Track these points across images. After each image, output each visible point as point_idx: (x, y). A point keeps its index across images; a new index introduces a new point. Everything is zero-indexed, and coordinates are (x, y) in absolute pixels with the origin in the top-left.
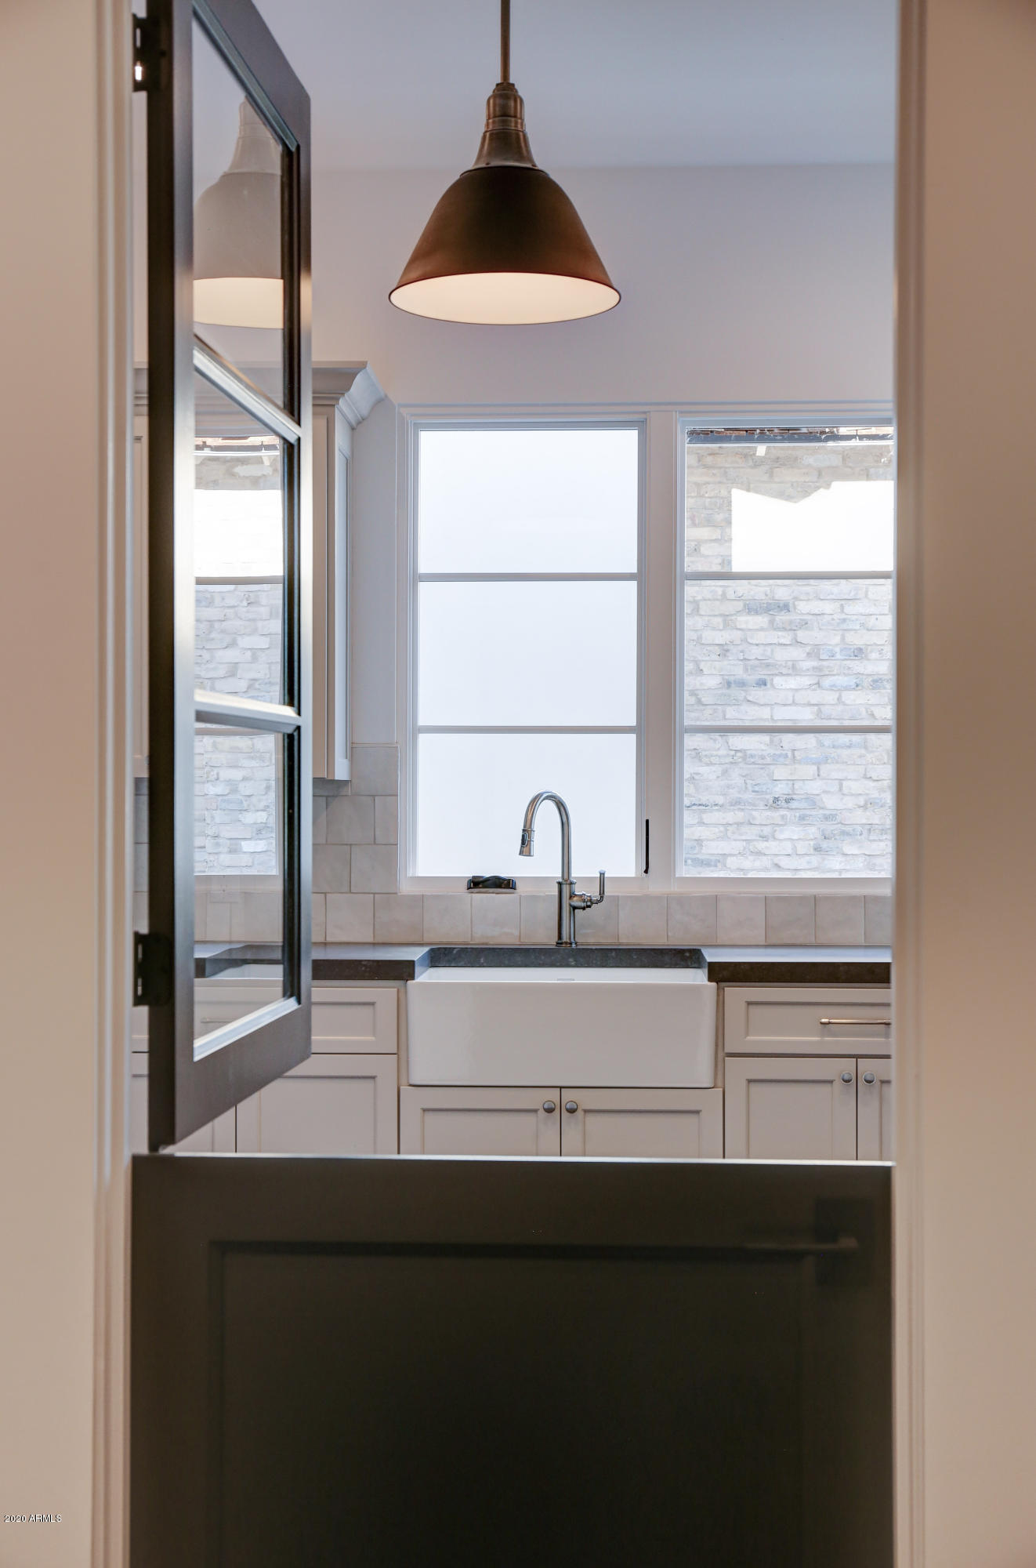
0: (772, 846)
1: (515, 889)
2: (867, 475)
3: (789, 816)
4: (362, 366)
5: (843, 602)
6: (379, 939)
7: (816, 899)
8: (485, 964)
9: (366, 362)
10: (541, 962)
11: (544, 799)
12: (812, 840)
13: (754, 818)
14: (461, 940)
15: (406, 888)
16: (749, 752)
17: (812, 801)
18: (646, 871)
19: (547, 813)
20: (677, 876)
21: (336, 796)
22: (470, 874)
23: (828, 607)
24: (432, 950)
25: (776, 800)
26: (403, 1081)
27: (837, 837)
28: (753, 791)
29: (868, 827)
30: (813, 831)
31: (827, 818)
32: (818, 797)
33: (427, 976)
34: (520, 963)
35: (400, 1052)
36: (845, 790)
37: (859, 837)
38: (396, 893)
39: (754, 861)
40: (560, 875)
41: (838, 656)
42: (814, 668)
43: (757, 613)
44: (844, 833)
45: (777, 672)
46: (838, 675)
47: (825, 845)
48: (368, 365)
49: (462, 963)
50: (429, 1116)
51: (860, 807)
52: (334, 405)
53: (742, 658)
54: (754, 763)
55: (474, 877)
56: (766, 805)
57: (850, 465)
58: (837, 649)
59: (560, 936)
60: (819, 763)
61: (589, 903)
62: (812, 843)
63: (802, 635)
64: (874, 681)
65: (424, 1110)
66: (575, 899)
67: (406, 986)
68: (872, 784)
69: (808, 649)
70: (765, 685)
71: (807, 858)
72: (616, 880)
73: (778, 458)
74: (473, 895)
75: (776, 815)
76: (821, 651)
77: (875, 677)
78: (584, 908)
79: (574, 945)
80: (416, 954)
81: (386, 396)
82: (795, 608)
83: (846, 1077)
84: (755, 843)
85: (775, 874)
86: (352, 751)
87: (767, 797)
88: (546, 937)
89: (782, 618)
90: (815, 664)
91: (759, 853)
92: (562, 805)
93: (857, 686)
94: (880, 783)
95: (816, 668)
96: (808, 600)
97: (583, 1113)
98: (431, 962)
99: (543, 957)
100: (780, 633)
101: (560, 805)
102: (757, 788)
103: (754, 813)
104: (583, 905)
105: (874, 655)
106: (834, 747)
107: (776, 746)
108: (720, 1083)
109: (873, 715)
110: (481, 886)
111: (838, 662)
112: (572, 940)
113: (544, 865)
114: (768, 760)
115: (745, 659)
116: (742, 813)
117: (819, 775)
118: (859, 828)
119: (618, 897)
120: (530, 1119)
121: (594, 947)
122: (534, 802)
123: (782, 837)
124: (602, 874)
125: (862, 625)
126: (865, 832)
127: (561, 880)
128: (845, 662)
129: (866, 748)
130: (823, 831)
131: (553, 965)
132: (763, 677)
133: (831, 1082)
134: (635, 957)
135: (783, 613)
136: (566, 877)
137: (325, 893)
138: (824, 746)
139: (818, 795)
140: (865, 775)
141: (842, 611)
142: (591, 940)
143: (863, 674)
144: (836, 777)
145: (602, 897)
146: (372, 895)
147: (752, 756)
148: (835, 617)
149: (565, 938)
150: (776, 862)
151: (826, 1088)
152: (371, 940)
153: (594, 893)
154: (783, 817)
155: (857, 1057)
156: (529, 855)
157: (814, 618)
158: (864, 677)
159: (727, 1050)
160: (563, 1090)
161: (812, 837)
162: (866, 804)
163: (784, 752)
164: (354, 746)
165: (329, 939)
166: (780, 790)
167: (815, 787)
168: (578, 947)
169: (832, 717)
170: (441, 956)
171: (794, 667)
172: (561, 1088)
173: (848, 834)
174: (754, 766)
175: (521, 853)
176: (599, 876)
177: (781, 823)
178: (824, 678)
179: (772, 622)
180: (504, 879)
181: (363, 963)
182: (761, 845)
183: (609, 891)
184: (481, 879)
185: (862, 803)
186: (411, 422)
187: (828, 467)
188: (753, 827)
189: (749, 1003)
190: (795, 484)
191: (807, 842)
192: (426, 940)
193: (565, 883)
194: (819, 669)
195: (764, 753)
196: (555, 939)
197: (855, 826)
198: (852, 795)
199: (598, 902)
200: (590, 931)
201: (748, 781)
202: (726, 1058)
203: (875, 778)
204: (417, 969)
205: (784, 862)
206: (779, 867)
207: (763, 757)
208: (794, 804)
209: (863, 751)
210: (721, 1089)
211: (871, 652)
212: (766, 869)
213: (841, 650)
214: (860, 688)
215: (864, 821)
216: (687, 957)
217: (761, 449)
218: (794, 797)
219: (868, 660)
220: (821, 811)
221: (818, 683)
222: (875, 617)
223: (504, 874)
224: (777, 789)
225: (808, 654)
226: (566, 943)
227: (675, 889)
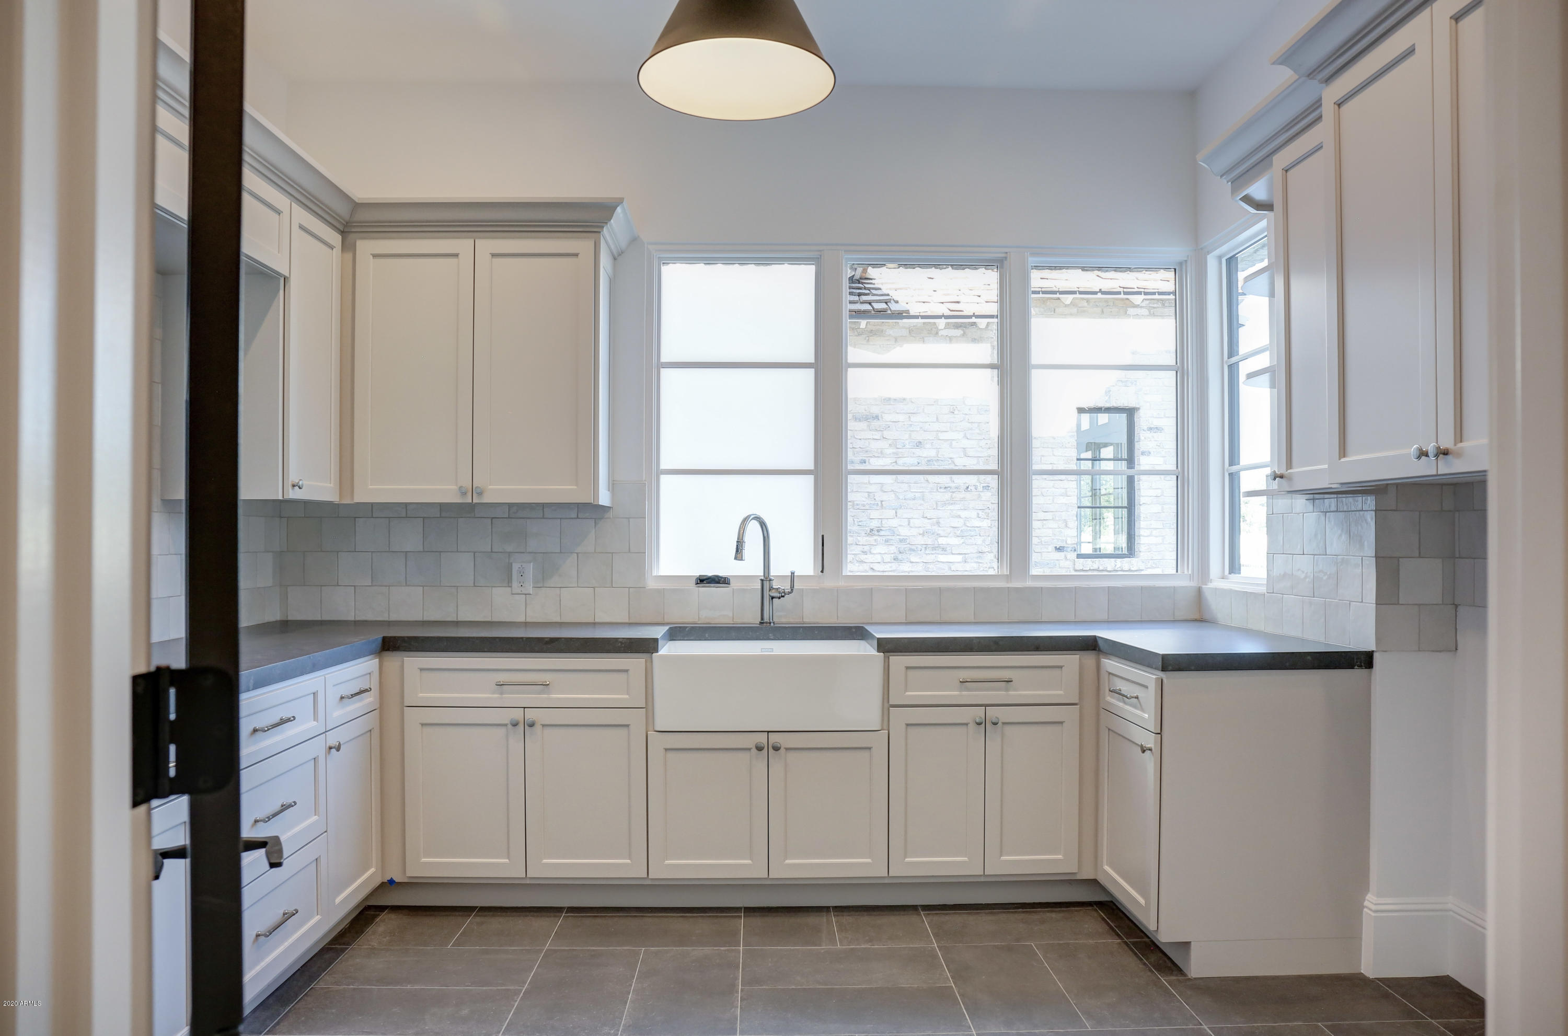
0: (869, 558)
1: (729, 584)
2: (924, 341)
3: (879, 540)
4: (620, 201)
5: (910, 415)
6: (631, 621)
7: (941, 590)
8: (709, 638)
9: (623, 198)
10: (749, 636)
11: (752, 519)
12: (892, 554)
13: (859, 541)
14: (691, 620)
15: (651, 584)
16: (855, 502)
17: (892, 531)
18: (822, 571)
19: (754, 529)
20: (843, 574)
21: (602, 518)
22: (698, 574)
23: (901, 418)
24: (670, 628)
25: (872, 530)
26: (651, 728)
27: (907, 552)
28: (858, 525)
29: (925, 546)
30: (893, 549)
31: (901, 541)
32: (896, 529)
33: (667, 649)
34: (734, 637)
35: (648, 707)
36: (912, 524)
37: (919, 552)
38: (645, 588)
39: (859, 566)
40: (762, 574)
41: (907, 446)
42: (893, 453)
43: (860, 420)
44: (911, 550)
45: (872, 455)
46: (908, 457)
47: (900, 556)
48: (625, 200)
49: (692, 638)
50: (671, 755)
51: (920, 534)
52: (600, 232)
53: (851, 447)
54: (859, 509)
55: (700, 576)
56: (866, 534)
57: (914, 335)
58: (907, 442)
59: (762, 618)
60: (897, 509)
61: (783, 594)
62: (892, 555)
63: (886, 434)
64: (928, 461)
65: (666, 750)
66: (773, 591)
67: (652, 658)
68: (927, 521)
69: (890, 442)
70: (865, 463)
71: (890, 565)
72: (802, 577)
73: (872, 330)
74: (700, 588)
75: (871, 539)
76: (898, 443)
77: (929, 459)
78: (779, 598)
79: (772, 624)
80: (658, 632)
81: (638, 236)
82: (882, 418)
83: (978, 721)
84: (859, 556)
85: (871, 573)
86: (613, 486)
87: (866, 528)
88: (752, 618)
89: (875, 423)
90: (894, 451)
91: (862, 562)
92: (764, 524)
93: (918, 464)
94: (932, 520)
95: (895, 453)
96: (890, 413)
97: (784, 750)
98: (670, 637)
99: (751, 634)
100: (874, 433)
101: (762, 524)
102: (860, 524)
103: (859, 538)
104: (779, 595)
105: (928, 446)
106: (905, 499)
107: (871, 498)
108: (885, 727)
109: (927, 481)
110: (705, 582)
111: (908, 450)
112: (771, 621)
113: (752, 566)
114: (867, 507)
115: (853, 448)
116: (852, 538)
117: (896, 516)
118: (920, 547)
119: (803, 589)
120: (744, 756)
121: (787, 626)
122: (745, 521)
123: (875, 552)
124: (793, 573)
125: (921, 428)
126: (923, 549)
127: (763, 578)
128: (912, 449)
129: (923, 500)
130: (899, 548)
131: (757, 639)
132: (864, 458)
133: (967, 724)
134: (816, 632)
135: (875, 421)
136: (767, 575)
137: (594, 588)
138: (899, 499)
139: (896, 527)
140: (923, 516)
141: (910, 420)
142: (783, 620)
143: (922, 457)
144: (907, 517)
145: (792, 590)
146: (628, 589)
147: (857, 505)
148: (905, 423)
149: (766, 619)
150: (872, 567)
151: (964, 728)
152: (627, 621)
153: (787, 587)
154: (875, 540)
155: (986, 706)
156: (742, 560)
157: (894, 423)
158: (922, 458)
159: (891, 703)
160: (769, 733)
161: (892, 552)
162: (924, 533)
163: (876, 502)
164: (615, 482)
165: (597, 620)
166: (875, 524)
167: (894, 523)
168: (775, 625)
169: (904, 481)
170: (678, 633)
171: (881, 452)
172: (768, 732)
173: (914, 550)
174: (859, 510)
175: (736, 558)
176: (790, 575)
177: (875, 544)
178: (899, 459)
179: (869, 426)
180: (722, 578)
181: (620, 640)
182: (863, 557)
183: (797, 586)
184: (705, 578)
185: (921, 532)
186: (656, 255)
187: (901, 336)
188: (858, 546)
189: (907, 668)
190: (882, 346)
191: (890, 555)
192: (666, 621)
193: (766, 580)
194: (896, 453)
195: (864, 503)
196: (759, 620)
197: (917, 546)
198: (916, 527)
199: (789, 593)
200: (783, 613)
201: (855, 520)
202: (891, 708)
203: (929, 518)
204: (660, 643)
205: (876, 567)
206: (873, 569)
207: (864, 506)
208: (882, 533)
209: (922, 502)
210: (887, 731)
211: (926, 443)
212: (866, 571)
213: (909, 443)
214: (920, 465)
215: (923, 543)
216: (856, 633)
217: (863, 323)
218: (882, 528)
219: (925, 448)
220: (898, 537)
221: (896, 462)
222: (929, 423)
223: (721, 573)
224: (872, 524)
225: (890, 445)
226: (766, 623)
227: (841, 583)
